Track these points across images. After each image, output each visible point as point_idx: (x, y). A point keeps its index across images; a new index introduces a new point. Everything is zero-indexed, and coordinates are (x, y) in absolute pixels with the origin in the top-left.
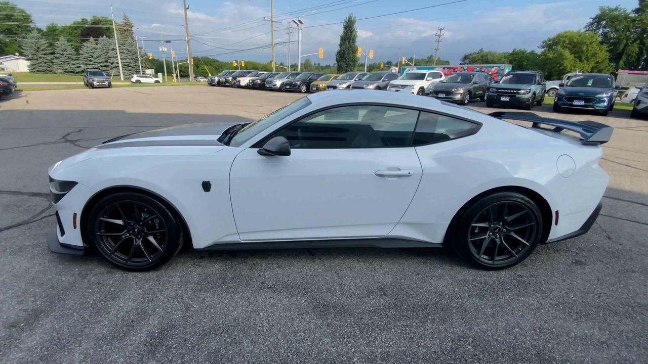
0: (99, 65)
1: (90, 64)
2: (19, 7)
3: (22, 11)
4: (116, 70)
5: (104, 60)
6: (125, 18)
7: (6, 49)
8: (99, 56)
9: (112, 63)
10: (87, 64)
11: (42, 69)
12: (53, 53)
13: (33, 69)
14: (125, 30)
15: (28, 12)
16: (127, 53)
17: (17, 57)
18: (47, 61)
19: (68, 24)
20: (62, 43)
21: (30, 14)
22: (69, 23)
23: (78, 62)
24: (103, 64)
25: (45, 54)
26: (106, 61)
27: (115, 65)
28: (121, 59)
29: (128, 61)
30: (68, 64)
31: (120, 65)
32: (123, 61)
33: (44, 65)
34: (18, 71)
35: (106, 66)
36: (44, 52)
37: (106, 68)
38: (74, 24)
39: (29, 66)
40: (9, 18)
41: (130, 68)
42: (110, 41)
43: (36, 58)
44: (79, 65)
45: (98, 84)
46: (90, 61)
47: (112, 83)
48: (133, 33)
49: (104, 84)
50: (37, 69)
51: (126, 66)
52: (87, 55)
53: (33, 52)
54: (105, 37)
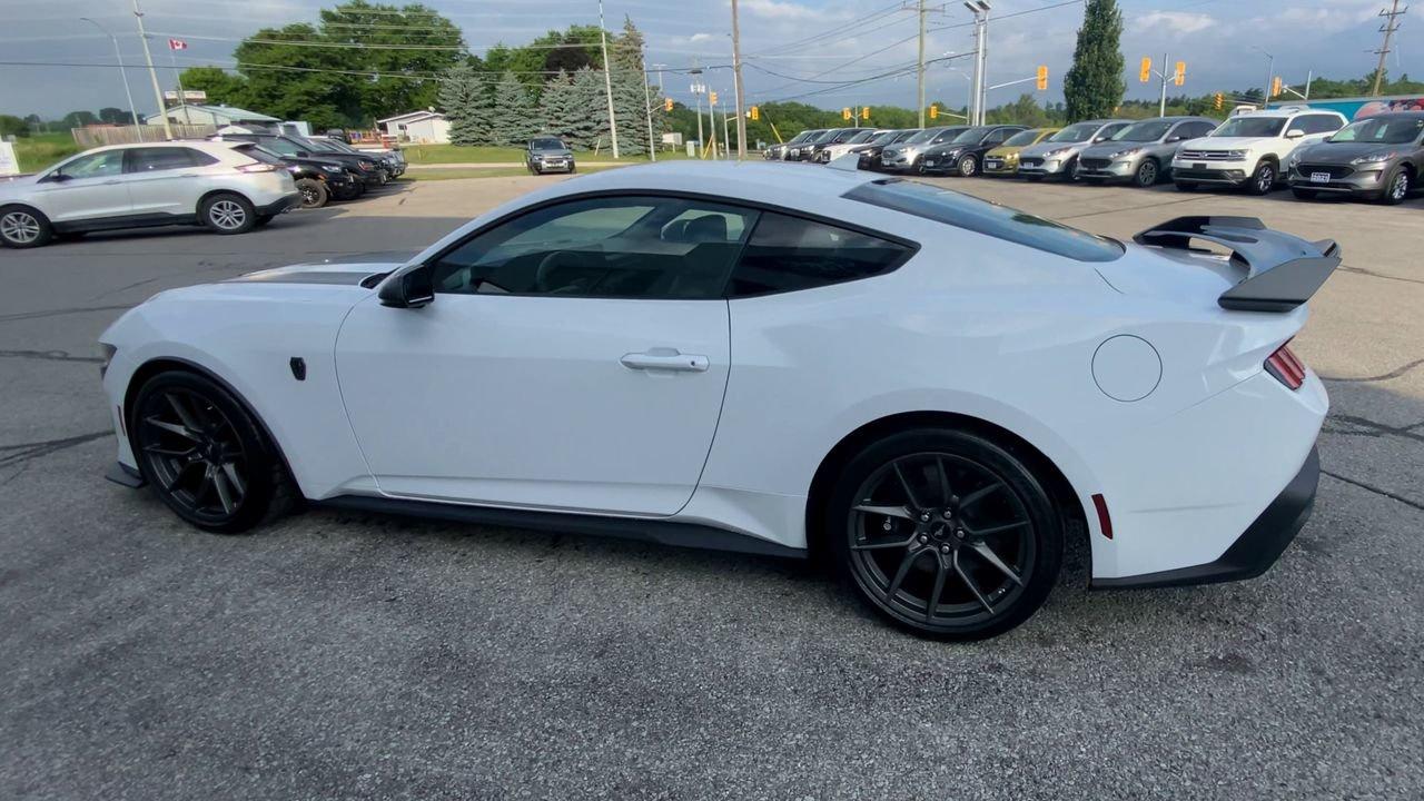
0: (574, 126)
1: (557, 126)
2: (442, 14)
3: (446, 23)
4: (604, 136)
5: (583, 116)
6: (629, 26)
7: (416, 99)
8: (576, 108)
9: (599, 123)
10: (552, 125)
11: (474, 136)
12: (493, 106)
13: (458, 139)
14: (628, 52)
15: (457, 25)
16: (628, 101)
17: (432, 115)
18: (480, 120)
19: (526, 46)
20: (509, 82)
21: (458, 27)
22: (528, 43)
23: (536, 121)
24: (581, 125)
25: (477, 108)
26: (588, 118)
27: (603, 125)
28: (615, 112)
29: (629, 116)
30: (518, 125)
31: (613, 125)
32: (620, 117)
33: (475, 128)
34: (432, 142)
35: (587, 129)
36: (477, 104)
37: (587, 133)
38: (537, 43)
39: (449, 132)
40: (421, 37)
41: (631, 131)
42: (597, 75)
43: (462, 115)
44: (537, 128)
45: (549, 165)
46: (558, 118)
47: (577, 164)
48: (642, 56)
49: (561, 165)
50: (463, 138)
51: (624, 128)
52: (553, 107)
53: (458, 103)
54: (587, 67)
